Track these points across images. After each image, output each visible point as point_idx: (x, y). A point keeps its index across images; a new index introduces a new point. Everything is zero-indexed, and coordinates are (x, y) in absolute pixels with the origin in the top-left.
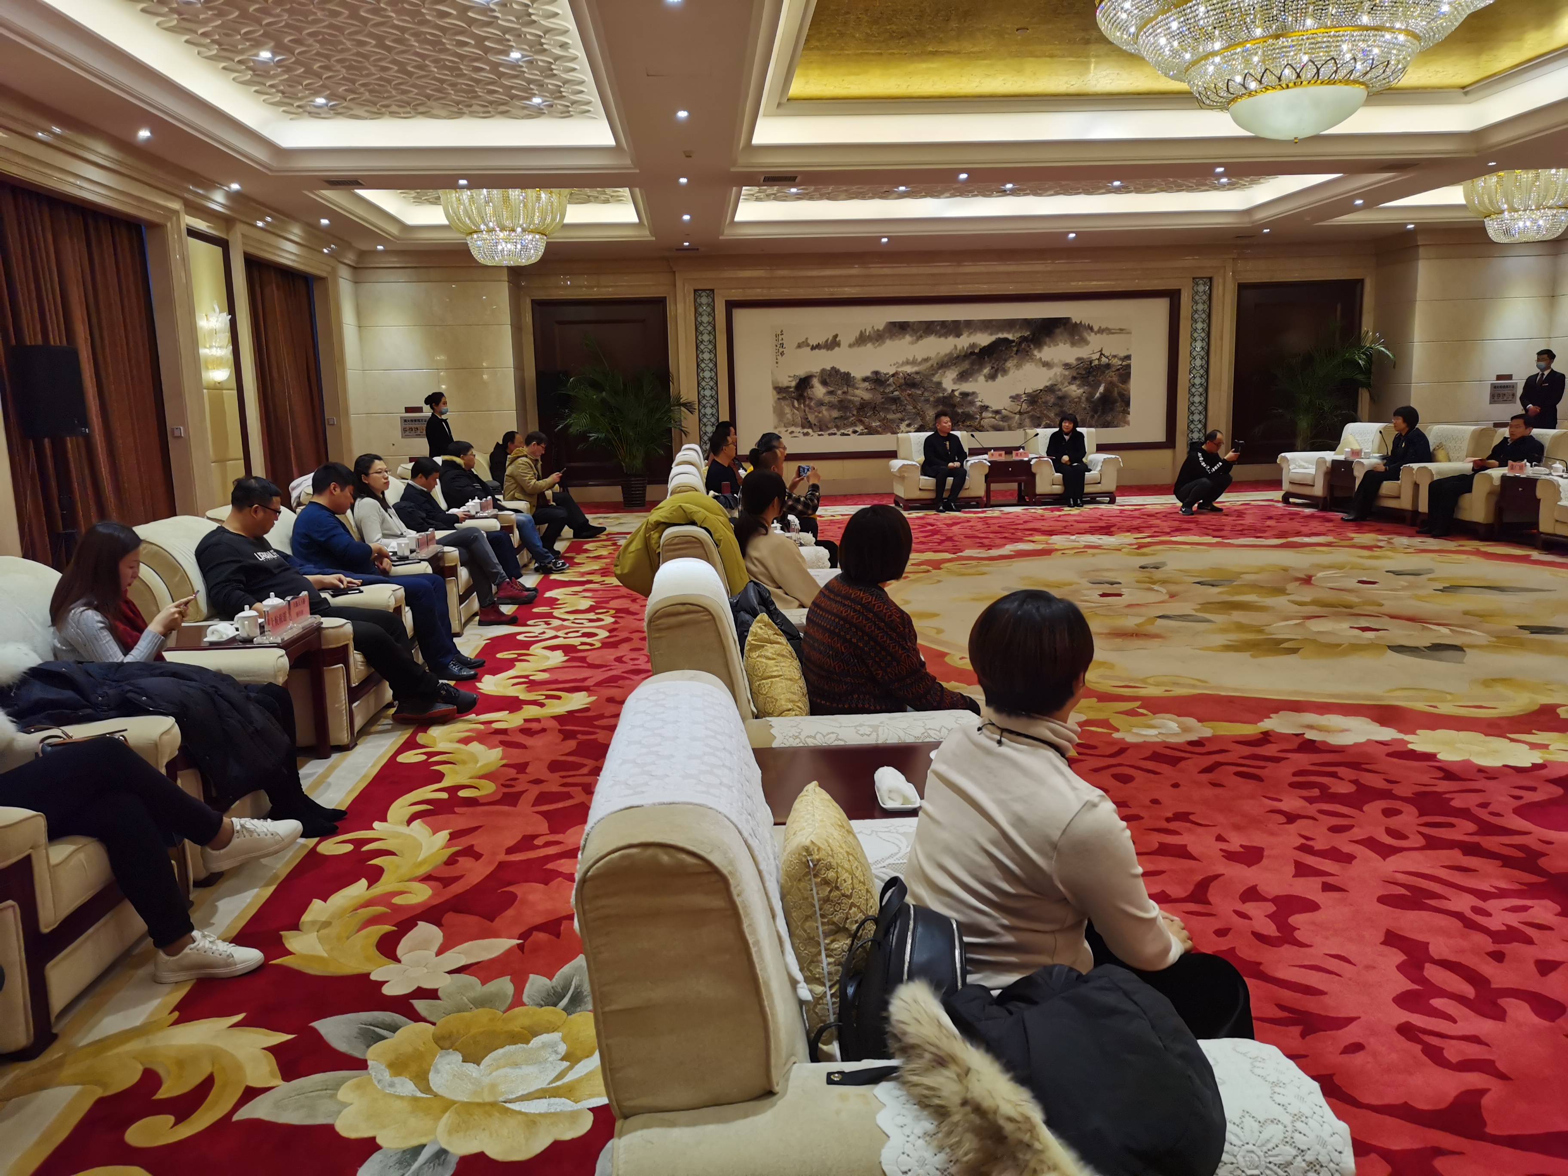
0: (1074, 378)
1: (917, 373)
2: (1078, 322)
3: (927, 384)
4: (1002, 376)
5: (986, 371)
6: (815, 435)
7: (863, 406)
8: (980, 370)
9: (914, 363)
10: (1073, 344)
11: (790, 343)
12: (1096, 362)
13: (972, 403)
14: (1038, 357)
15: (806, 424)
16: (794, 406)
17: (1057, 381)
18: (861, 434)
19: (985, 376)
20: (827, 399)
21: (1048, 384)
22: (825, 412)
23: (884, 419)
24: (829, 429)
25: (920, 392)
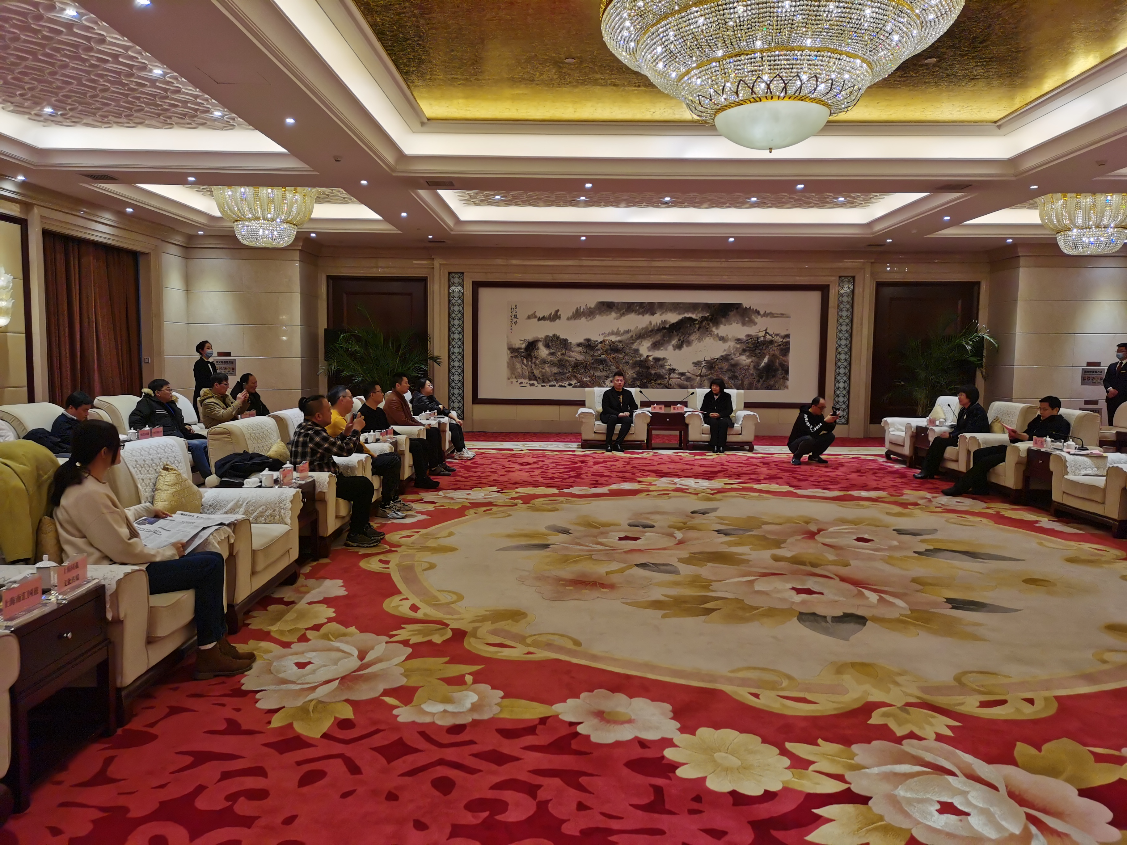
0: (744, 351)
1: (620, 342)
2: (748, 307)
3: (627, 351)
4: (687, 346)
5: (674, 342)
6: (539, 385)
7: (577, 365)
8: (669, 341)
9: (617, 333)
10: (744, 324)
11: (522, 314)
12: (762, 339)
13: (662, 366)
14: (715, 333)
15: (532, 377)
16: (523, 363)
17: (730, 352)
18: (575, 387)
19: (673, 346)
20: (549, 358)
21: (723, 354)
22: (547, 369)
23: (593, 376)
24: (549, 381)
25: (622, 356)
